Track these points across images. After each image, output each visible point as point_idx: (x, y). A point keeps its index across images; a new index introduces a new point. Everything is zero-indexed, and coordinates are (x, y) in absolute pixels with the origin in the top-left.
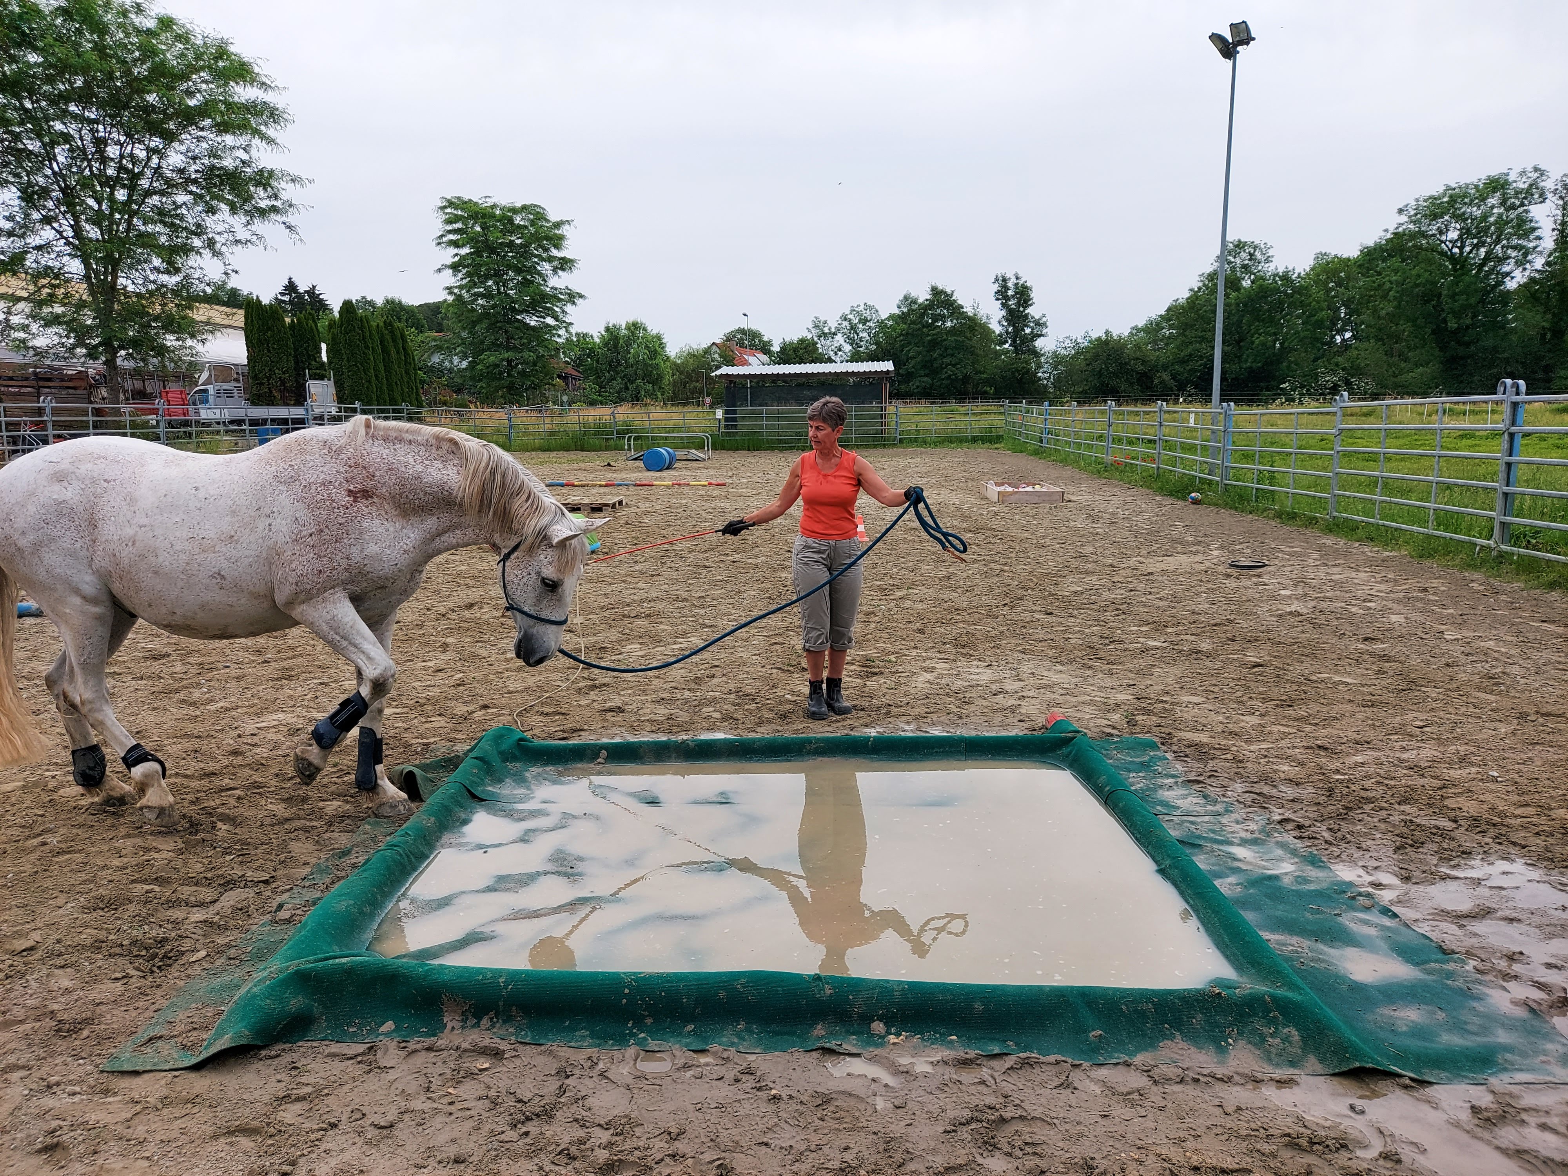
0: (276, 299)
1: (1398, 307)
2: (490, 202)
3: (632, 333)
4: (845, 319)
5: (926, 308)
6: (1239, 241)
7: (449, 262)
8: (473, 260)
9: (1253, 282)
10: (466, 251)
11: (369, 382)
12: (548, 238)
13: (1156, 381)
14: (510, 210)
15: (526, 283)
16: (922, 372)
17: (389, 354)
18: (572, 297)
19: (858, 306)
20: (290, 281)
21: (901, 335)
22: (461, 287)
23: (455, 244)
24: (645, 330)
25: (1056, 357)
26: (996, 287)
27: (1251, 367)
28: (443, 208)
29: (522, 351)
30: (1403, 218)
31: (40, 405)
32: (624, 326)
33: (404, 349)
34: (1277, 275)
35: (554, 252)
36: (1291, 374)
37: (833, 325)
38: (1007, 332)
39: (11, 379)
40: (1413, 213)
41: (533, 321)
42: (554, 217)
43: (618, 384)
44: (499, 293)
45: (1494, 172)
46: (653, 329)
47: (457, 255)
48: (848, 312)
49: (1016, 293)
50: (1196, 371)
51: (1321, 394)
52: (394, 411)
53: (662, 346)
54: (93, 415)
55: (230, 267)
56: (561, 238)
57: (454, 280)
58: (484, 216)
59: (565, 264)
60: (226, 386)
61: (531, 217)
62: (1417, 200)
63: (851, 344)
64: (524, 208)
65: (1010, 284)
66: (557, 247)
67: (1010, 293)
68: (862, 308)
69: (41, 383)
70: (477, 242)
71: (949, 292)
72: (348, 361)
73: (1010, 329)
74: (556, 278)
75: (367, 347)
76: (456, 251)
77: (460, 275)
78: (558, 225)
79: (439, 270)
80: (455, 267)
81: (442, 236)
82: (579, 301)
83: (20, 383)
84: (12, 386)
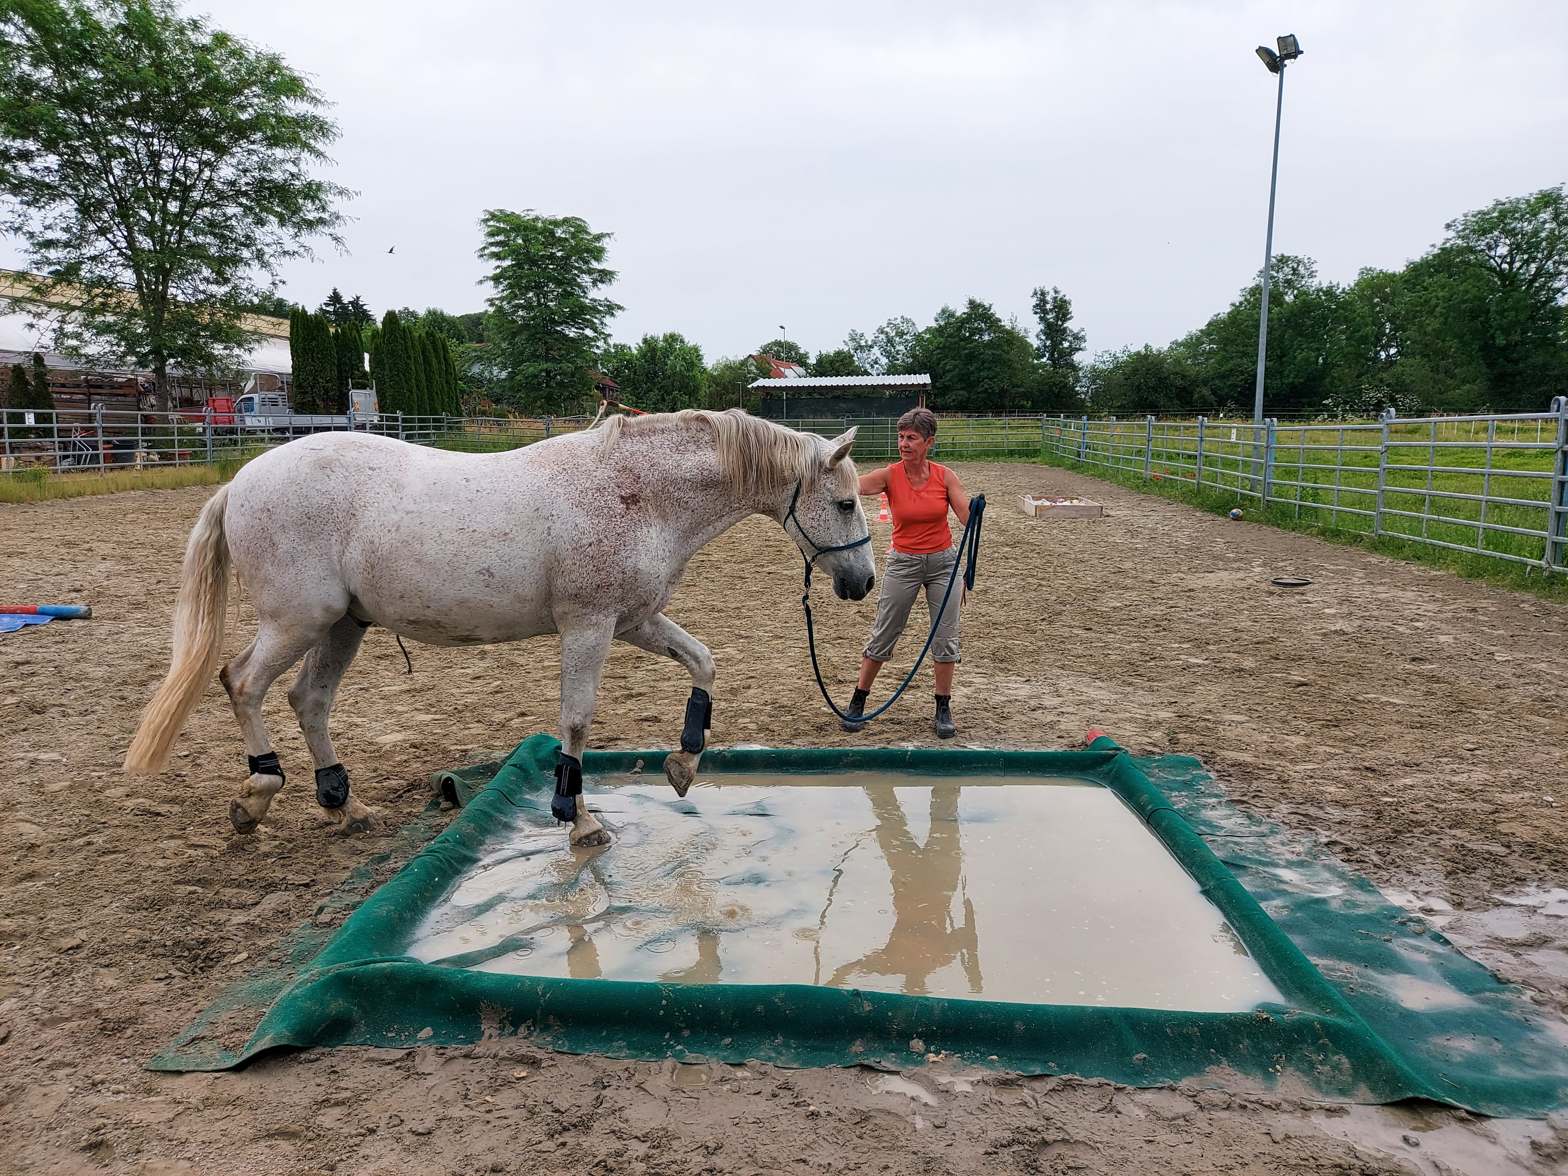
0: (321, 309)
1: (1445, 324)
2: (532, 215)
3: (670, 344)
4: (882, 333)
5: (963, 322)
6: (1283, 256)
7: (490, 274)
8: (515, 272)
9: (1296, 297)
10: (507, 263)
11: (411, 391)
12: (588, 251)
13: (1196, 396)
14: (551, 223)
15: (567, 295)
16: (959, 386)
17: (430, 365)
18: (611, 309)
19: (896, 319)
20: (335, 292)
21: (938, 348)
22: (502, 299)
23: (497, 256)
24: (682, 341)
25: (1095, 371)
26: (1034, 301)
27: (1293, 383)
28: (485, 221)
29: (560, 362)
30: (1451, 234)
31: (92, 411)
32: (661, 338)
33: (445, 359)
34: (1321, 290)
35: (595, 265)
36: (1334, 390)
37: (869, 338)
38: (1045, 346)
39: (63, 386)
40: (1461, 228)
41: (572, 333)
42: (594, 230)
43: (654, 395)
44: (539, 304)
45: (1547, 186)
46: (690, 341)
47: (498, 267)
48: (885, 325)
49: (1055, 307)
50: (1237, 386)
51: (1364, 411)
52: (435, 420)
53: (699, 357)
54: (142, 422)
55: (278, 278)
56: (601, 250)
57: (495, 291)
58: (526, 229)
59: (605, 276)
60: (271, 395)
61: (572, 230)
62: (1465, 215)
63: (888, 357)
64: (566, 221)
65: (1049, 298)
66: (598, 259)
67: (1048, 307)
68: (899, 321)
69: (92, 390)
70: (519, 254)
71: (987, 305)
72: (391, 370)
73: (1048, 343)
74: (596, 289)
75: (409, 357)
76: (498, 263)
77: (501, 287)
78: (598, 238)
79: (481, 282)
80: (496, 279)
81: (484, 248)
82: (618, 313)
83: (72, 390)
84: (64, 393)
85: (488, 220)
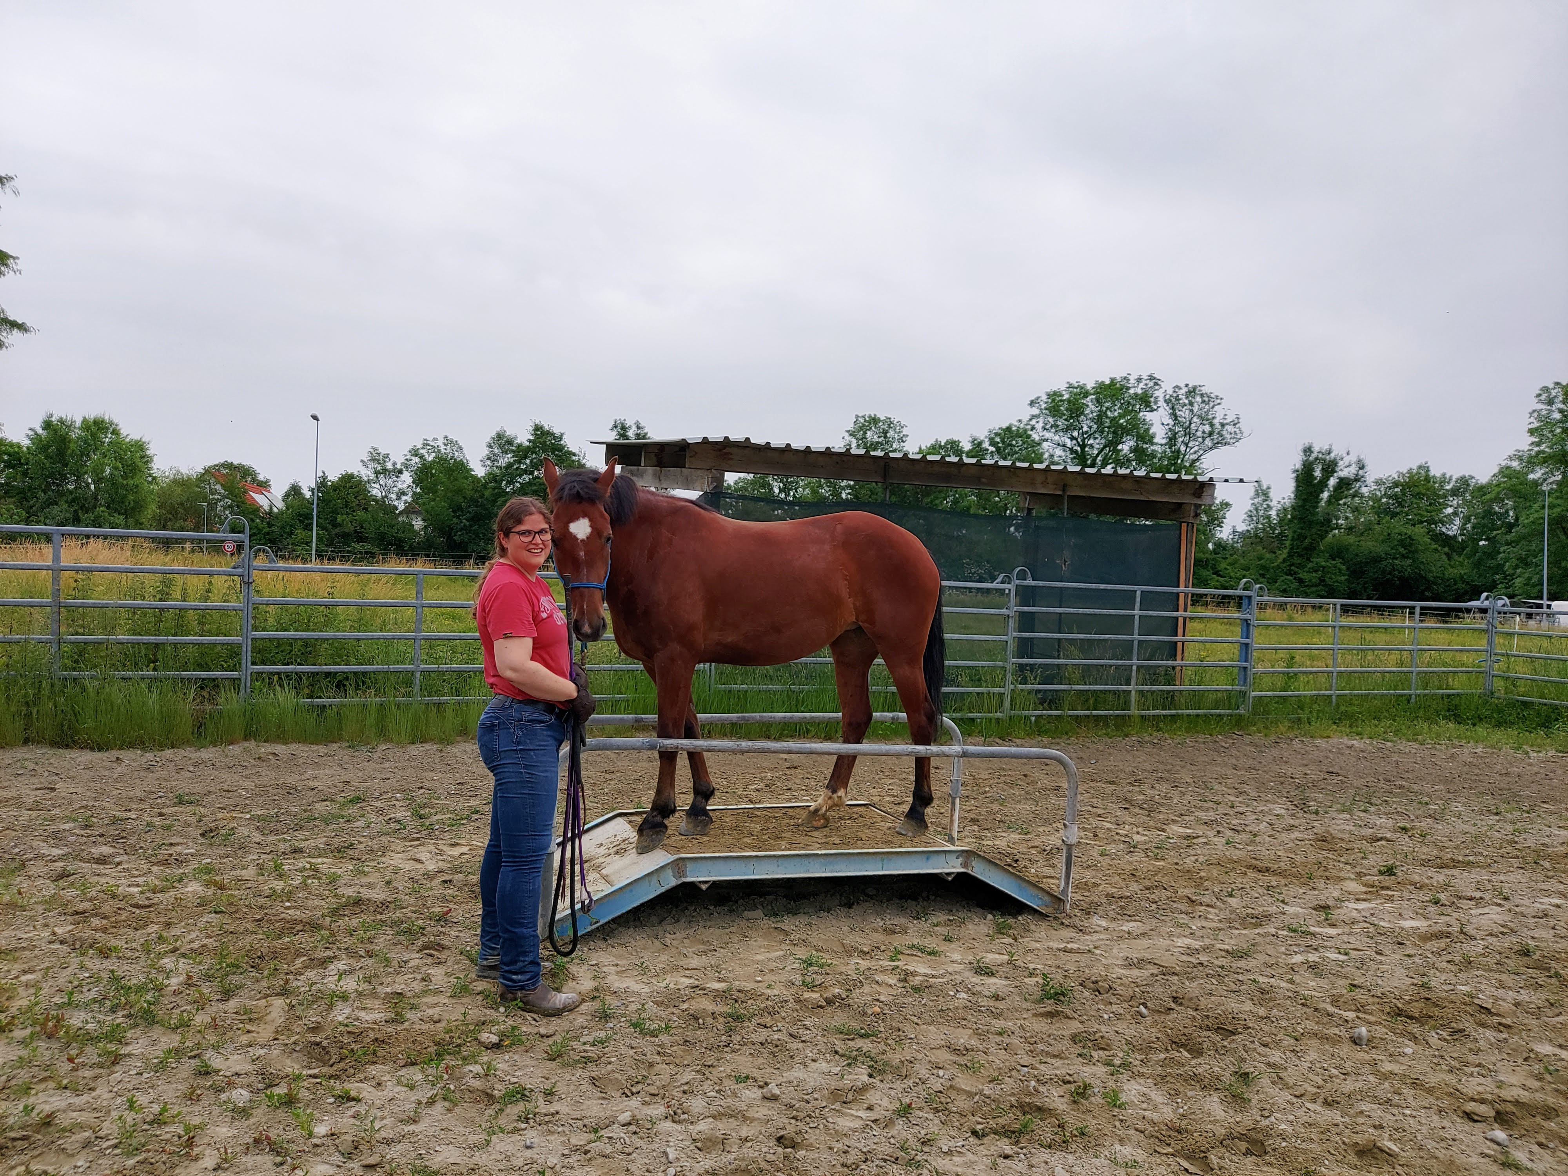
3: (94, 435)
4: (416, 455)
5: (522, 452)
19: (435, 439)
32: (78, 423)
37: (398, 460)
48: (419, 446)
53: (147, 460)
62: (1047, 394)
65: (630, 434)
71: (558, 434)
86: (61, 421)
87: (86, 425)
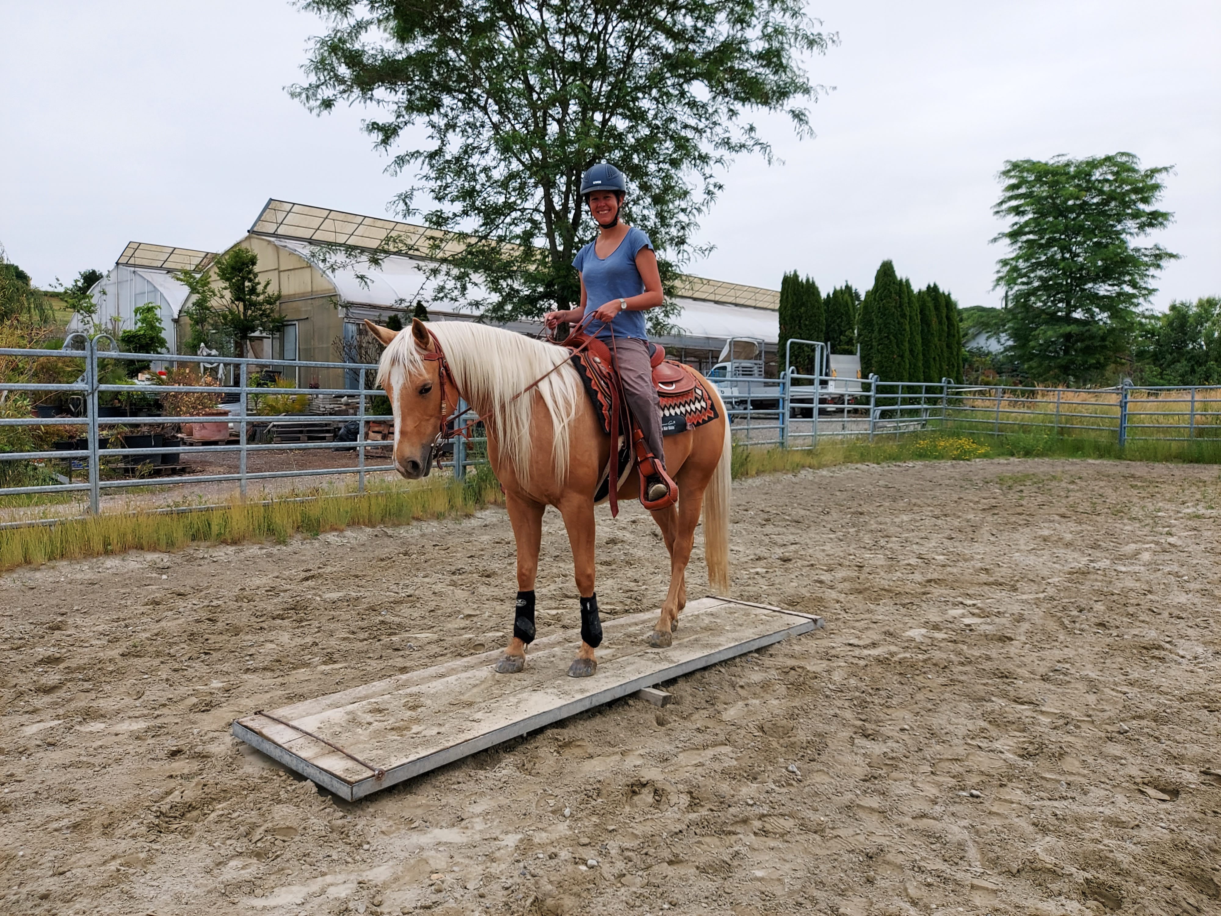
3: (1206, 311)
7: (1008, 230)
10: (1028, 216)
14: (1088, 163)
18: (1159, 258)
23: (1017, 211)
28: (1006, 173)
32: (1195, 304)
35: (1143, 207)
41: (1104, 289)
44: (1064, 260)
47: (1016, 224)
56: (1154, 189)
58: (1055, 175)
59: (1155, 219)
60: (747, 364)
61: (1116, 168)
70: (1043, 204)
72: (880, 331)
74: (1142, 235)
76: (1017, 219)
77: (1017, 245)
78: (1151, 174)
79: (995, 240)
80: (1014, 235)
81: (1001, 203)
82: (1168, 263)
85: (1009, 171)
86: (1183, 304)
87: (1201, 304)
